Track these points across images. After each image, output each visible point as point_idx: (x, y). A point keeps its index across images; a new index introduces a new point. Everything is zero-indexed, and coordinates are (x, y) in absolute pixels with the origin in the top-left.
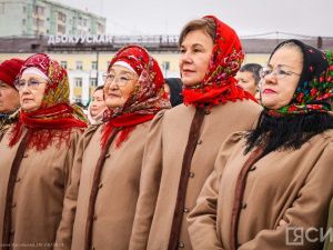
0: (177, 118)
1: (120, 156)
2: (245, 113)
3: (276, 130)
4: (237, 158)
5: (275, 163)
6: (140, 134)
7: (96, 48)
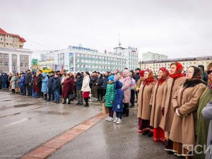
0: (170, 80)
1: (160, 87)
2: (183, 79)
3: (189, 84)
4: (181, 88)
5: (189, 90)
6: (164, 83)
7: (166, 62)
